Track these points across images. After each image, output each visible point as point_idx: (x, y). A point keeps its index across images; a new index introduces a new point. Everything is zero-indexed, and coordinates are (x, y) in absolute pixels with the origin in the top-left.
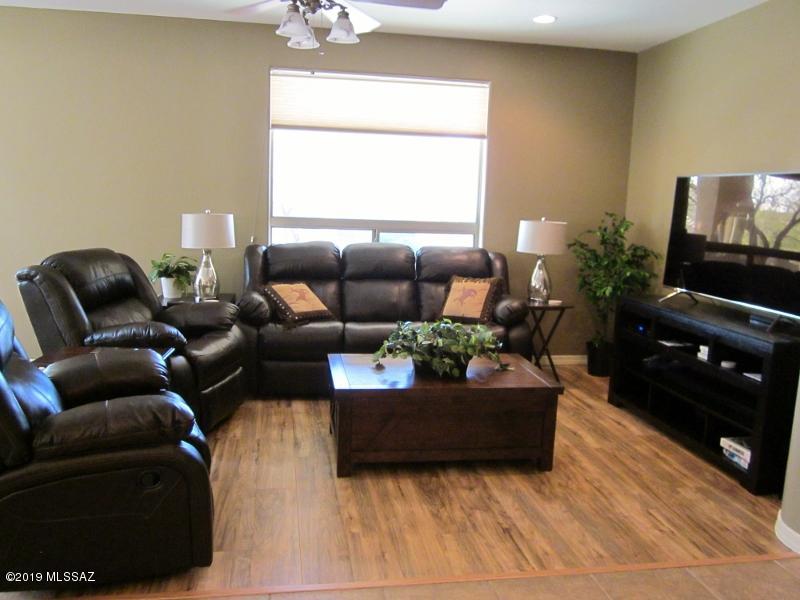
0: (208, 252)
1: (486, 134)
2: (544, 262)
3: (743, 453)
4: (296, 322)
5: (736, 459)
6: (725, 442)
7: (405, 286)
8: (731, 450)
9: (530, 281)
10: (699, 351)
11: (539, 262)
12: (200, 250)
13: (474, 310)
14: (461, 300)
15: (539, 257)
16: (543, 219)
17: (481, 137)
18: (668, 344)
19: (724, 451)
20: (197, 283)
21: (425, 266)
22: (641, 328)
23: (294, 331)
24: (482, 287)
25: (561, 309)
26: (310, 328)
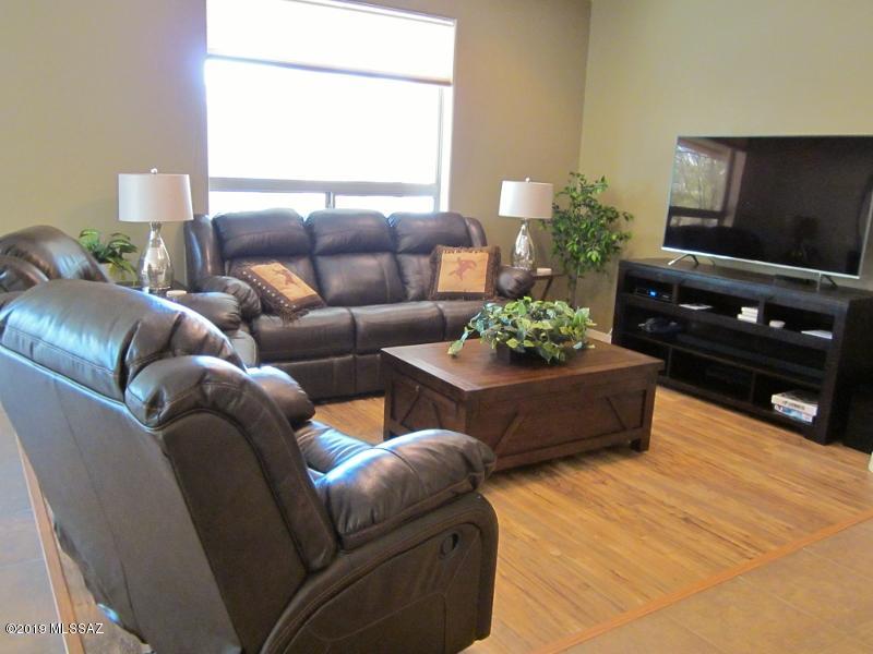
0: (157, 226)
1: (451, 81)
2: (528, 227)
3: (803, 408)
4: (295, 311)
5: (793, 414)
6: (776, 399)
7: (384, 260)
8: (787, 406)
9: (514, 249)
10: (740, 312)
11: (523, 227)
12: (147, 223)
13: (476, 282)
14: (460, 272)
15: (523, 222)
16: (528, 179)
17: (446, 83)
18: (696, 308)
19: (776, 408)
20: (145, 269)
21: (404, 236)
22: (653, 294)
23: (296, 324)
24: (479, 258)
25: (550, 278)
26: (313, 318)
